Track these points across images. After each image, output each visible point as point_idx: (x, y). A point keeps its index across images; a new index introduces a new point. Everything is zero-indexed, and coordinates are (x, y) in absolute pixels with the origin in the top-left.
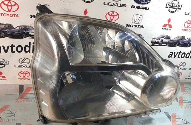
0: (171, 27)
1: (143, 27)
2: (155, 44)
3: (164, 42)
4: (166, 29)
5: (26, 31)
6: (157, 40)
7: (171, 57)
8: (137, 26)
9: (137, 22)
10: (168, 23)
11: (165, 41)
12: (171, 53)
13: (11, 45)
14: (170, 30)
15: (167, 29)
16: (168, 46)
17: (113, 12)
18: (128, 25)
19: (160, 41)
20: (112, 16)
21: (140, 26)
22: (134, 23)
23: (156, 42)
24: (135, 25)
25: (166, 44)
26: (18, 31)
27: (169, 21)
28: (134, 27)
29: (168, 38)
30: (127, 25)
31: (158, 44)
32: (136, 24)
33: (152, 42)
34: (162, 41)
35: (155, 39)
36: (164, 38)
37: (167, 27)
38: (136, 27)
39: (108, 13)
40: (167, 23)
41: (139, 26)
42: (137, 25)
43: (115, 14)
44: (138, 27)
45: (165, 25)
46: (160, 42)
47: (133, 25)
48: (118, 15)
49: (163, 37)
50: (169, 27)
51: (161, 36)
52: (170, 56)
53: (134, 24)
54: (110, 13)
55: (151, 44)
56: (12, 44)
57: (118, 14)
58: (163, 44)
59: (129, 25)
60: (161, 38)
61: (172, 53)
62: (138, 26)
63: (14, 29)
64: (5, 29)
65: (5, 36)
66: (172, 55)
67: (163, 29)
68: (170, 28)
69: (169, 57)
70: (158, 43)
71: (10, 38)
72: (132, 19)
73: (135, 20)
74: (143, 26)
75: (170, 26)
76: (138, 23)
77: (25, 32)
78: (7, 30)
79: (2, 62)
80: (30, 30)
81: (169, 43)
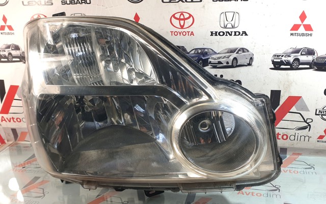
0: (312, 30)
1: (246, 35)
2: (282, 67)
3: (301, 61)
4: (298, 35)
6: (284, 59)
8: (233, 34)
9: (229, 26)
10: (302, 21)
11: (303, 58)
14: (311, 35)
15: (303, 35)
16: (316, 70)
17: (182, 14)
18: (214, 33)
19: (291, 59)
20: (182, 19)
21: (239, 33)
22: (225, 27)
23: (282, 61)
24: (228, 32)
25: (308, 66)
27: (303, 17)
28: (226, 35)
29: (310, 52)
30: (212, 32)
31: (289, 67)
32: (229, 30)
33: (273, 62)
34: (297, 60)
35: (277, 56)
36: (300, 54)
37: (302, 30)
38: (231, 35)
39: (174, 16)
40: (299, 22)
41: (237, 33)
42: (232, 32)
43: (187, 16)
44: (235, 35)
45: (296, 27)
46: (292, 61)
47: (224, 33)
48: (191, 18)
49: (297, 51)
50: (306, 30)
51: (291, 50)
53: (225, 30)
54: (177, 16)
55: (273, 67)
57: (190, 16)
58: (301, 66)
59: (216, 32)
60: (293, 53)
62: (235, 32)
67: (292, 34)
68: (309, 32)
70: (288, 63)
72: (220, 22)
73: (226, 23)
74: (245, 33)
75: (308, 28)
76: (233, 27)
81: (315, 63)
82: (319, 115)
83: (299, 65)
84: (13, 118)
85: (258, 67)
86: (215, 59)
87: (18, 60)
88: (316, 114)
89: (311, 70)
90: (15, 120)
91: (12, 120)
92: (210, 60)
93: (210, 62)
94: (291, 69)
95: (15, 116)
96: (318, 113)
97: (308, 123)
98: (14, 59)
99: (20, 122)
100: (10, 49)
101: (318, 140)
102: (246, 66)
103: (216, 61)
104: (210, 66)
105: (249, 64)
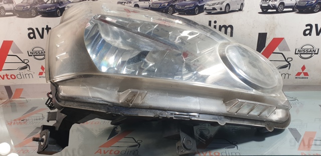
2: (269, 11)
3: (286, 5)
5: (60, 5)
6: (271, 3)
7: (310, 35)
12: (309, 27)
13: (45, 27)
16: (298, 13)
19: (277, 3)
23: (269, 6)
25: (291, 9)
26: (50, 7)
31: (275, 10)
33: (262, 7)
34: (282, 3)
35: (265, 1)
46: (277, 5)
52: (307, 32)
55: (261, 11)
56: (47, 26)
58: (285, 10)
61: (311, 25)
63: (46, 3)
64: (35, 5)
65: (37, 15)
66: (311, 30)
69: (305, 34)
70: (274, 7)
71: (43, 16)
77: (60, 7)
78: (38, 6)
79: (40, 52)
80: (66, 3)
81: (297, 6)
82: (298, 54)
83: (284, 8)
84: (7, 75)
85: (248, 12)
86: (210, 6)
87: (12, 14)
88: (296, 54)
89: (293, 13)
90: (9, 77)
91: (5, 77)
92: (205, 6)
93: (206, 8)
94: (277, 12)
95: (9, 73)
96: (297, 52)
97: (288, 62)
98: (7, 14)
99: (15, 78)
100: (3, 3)
101: (296, 76)
102: (237, 11)
103: (211, 8)
104: (205, 13)
105: (240, 10)
